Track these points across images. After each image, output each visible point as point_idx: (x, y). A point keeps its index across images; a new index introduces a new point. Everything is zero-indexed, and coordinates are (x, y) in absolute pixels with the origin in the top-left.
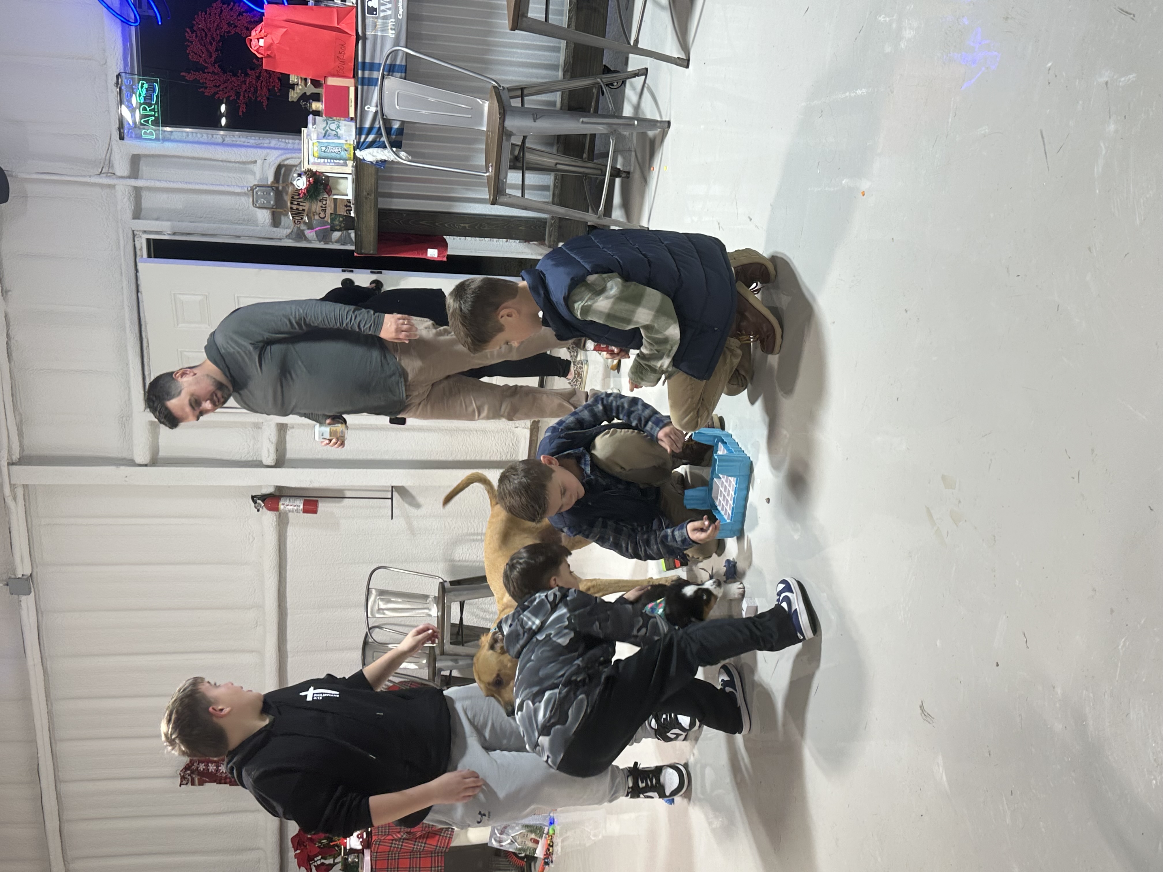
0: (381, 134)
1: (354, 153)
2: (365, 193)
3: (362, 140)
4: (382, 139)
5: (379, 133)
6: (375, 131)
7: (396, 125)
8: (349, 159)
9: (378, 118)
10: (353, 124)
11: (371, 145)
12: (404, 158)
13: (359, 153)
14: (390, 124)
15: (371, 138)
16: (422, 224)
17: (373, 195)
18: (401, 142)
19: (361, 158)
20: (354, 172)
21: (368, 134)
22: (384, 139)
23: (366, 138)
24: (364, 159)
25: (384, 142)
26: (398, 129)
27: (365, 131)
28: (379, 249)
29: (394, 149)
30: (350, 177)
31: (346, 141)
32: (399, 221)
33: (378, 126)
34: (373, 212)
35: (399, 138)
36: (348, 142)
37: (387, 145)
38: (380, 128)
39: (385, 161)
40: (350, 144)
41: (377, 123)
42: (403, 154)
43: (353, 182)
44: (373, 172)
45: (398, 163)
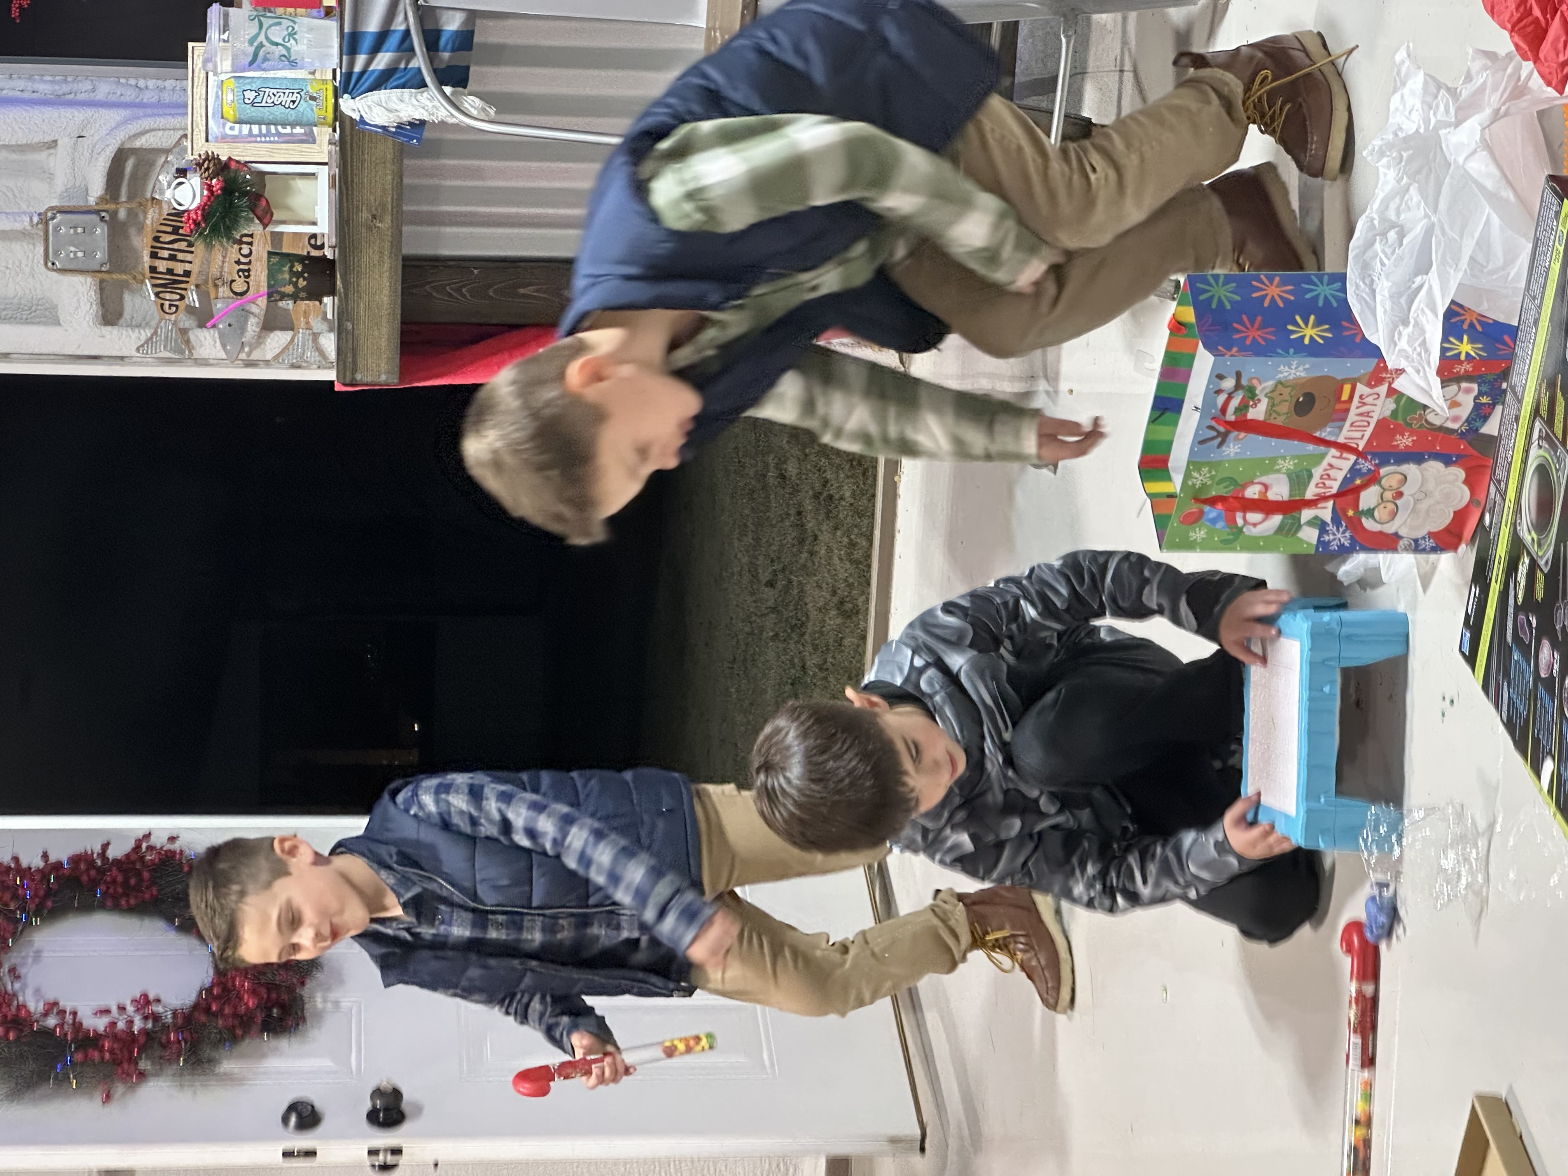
0: (412, 49)
1: (336, 106)
2: (365, 215)
3: (358, 68)
4: (413, 64)
5: (405, 47)
6: (393, 41)
7: (452, 24)
8: (322, 122)
9: (401, 7)
10: (332, 25)
11: (383, 81)
12: (474, 113)
13: (349, 106)
14: (436, 20)
15: (382, 61)
16: (524, 296)
17: (388, 219)
18: (467, 68)
19: (356, 116)
20: (336, 157)
21: (375, 50)
22: (419, 61)
23: (369, 63)
24: (362, 121)
25: (419, 70)
26: (457, 33)
27: (367, 44)
28: (404, 371)
29: (448, 90)
30: (323, 173)
31: (313, 73)
32: (459, 290)
33: (403, 27)
34: (386, 266)
35: (461, 59)
36: (318, 75)
37: (428, 79)
38: (407, 33)
39: (423, 123)
40: (324, 81)
41: (400, 18)
42: (472, 103)
43: (332, 185)
44: (389, 157)
45: (457, 128)
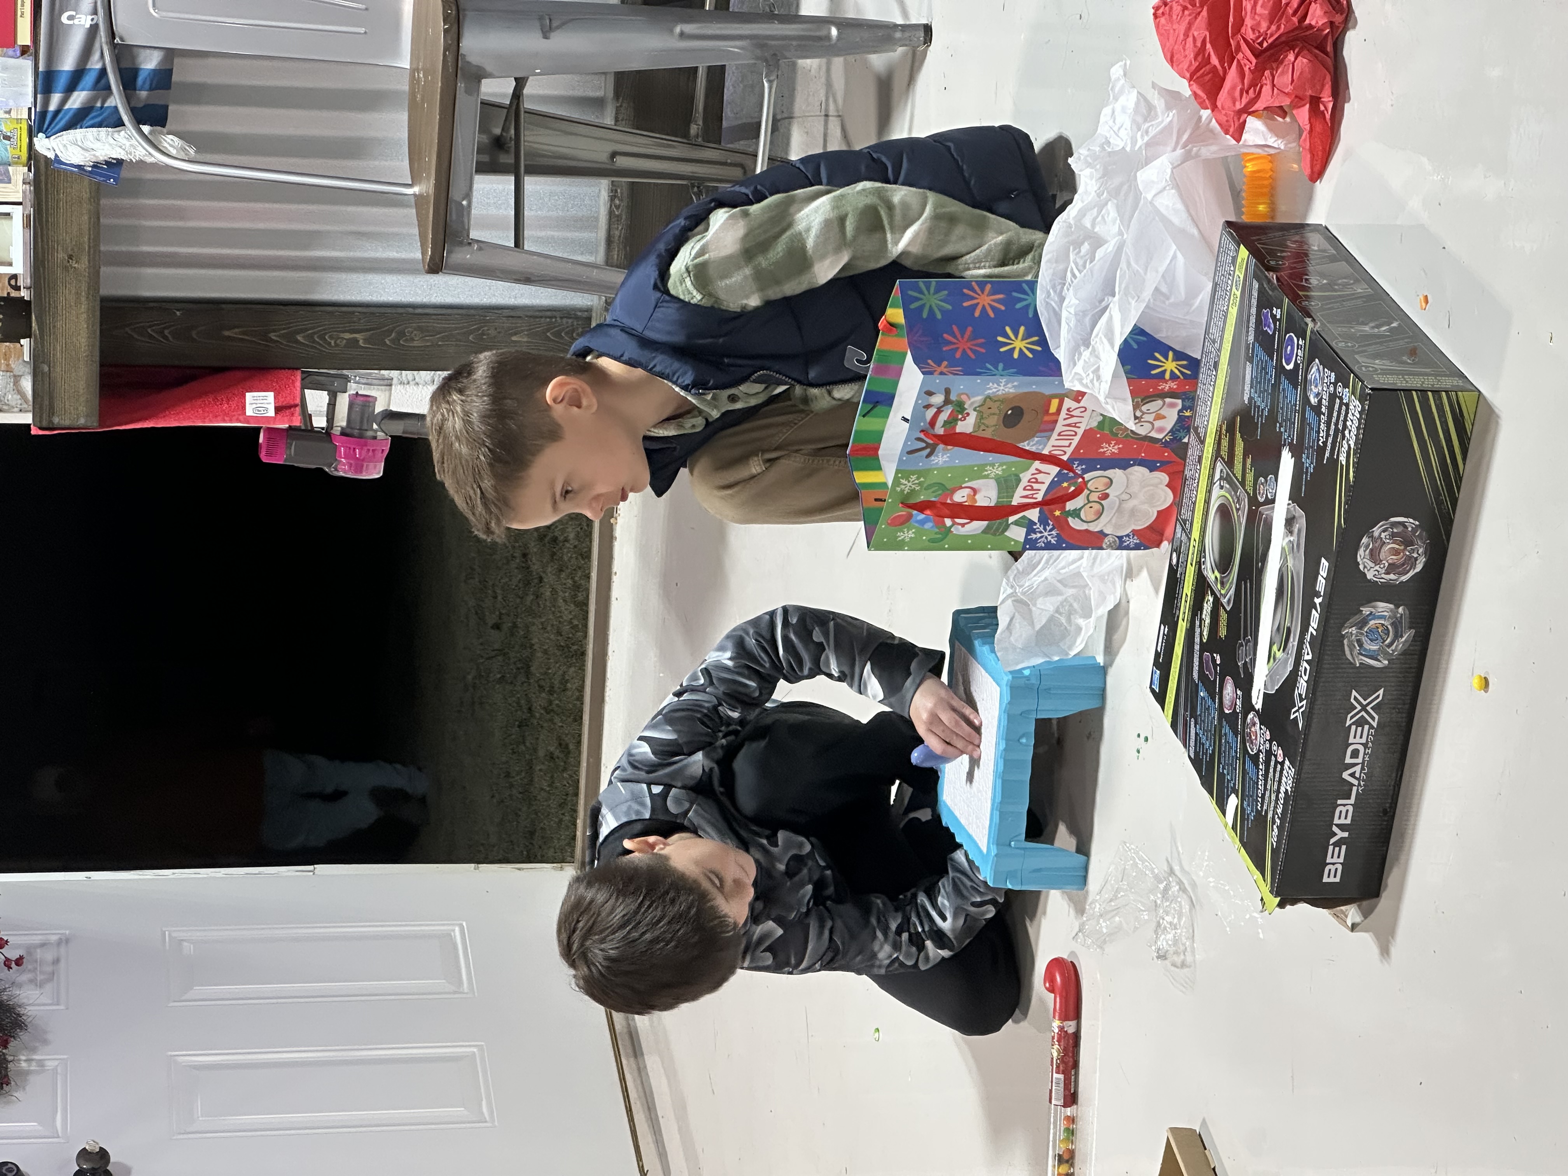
0: (108, 88)
1: (31, 145)
2: (61, 255)
3: (52, 107)
4: (110, 103)
5: (101, 85)
6: (89, 79)
7: (150, 63)
8: (16, 161)
9: (97, 45)
10: (27, 64)
11: (78, 120)
12: (173, 152)
13: (44, 145)
14: (133, 58)
15: (78, 99)
16: (229, 338)
17: (85, 260)
18: (167, 107)
19: (51, 155)
20: (30, 196)
21: (71, 88)
22: (116, 100)
23: (64, 101)
24: (57, 159)
25: (116, 108)
26: (155, 72)
27: (62, 82)
28: (104, 415)
29: (146, 129)
30: (17, 212)
31: (9, 112)
32: (161, 333)
33: (99, 66)
34: (84, 308)
35: (158, 97)
36: (13, 115)
37: (125, 118)
38: (103, 72)
39: (120, 162)
40: (19, 121)
41: (96, 56)
42: (170, 142)
43: (27, 225)
44: (86, 195)
45: (155, 166)
